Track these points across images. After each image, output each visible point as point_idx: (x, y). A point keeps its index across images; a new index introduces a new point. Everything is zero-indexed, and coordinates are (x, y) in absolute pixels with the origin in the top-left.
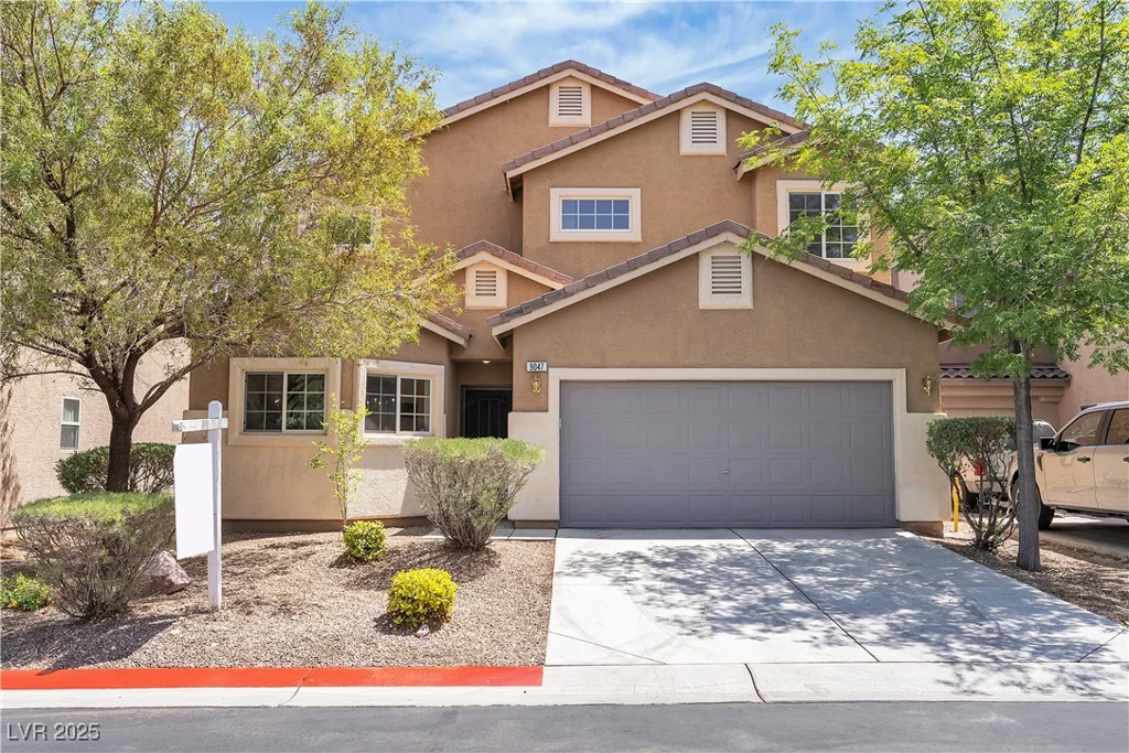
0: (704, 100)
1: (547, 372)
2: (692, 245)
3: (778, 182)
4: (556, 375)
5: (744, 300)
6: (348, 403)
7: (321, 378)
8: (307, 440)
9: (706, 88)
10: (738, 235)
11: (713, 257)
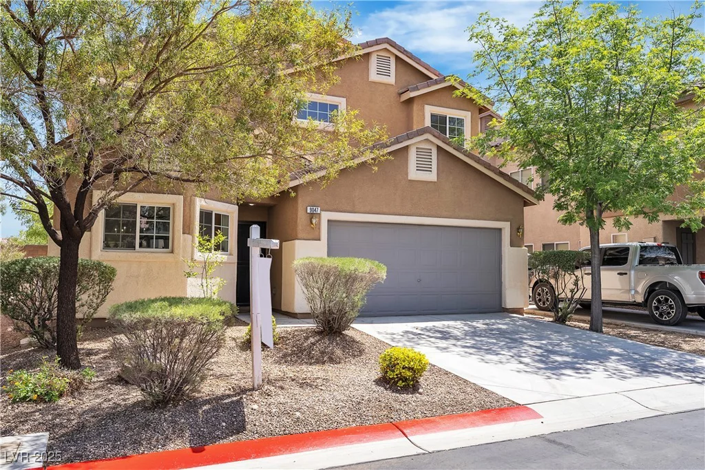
0: (386, 49)
1: (320, 214)
2: (409, 139)
3: (426, 106)
4: (326, 216)
5: (432, 176)
6: (187, 230)
7: (167, 210)
8: (154, 256)
9: (387, 41)
10: (434, 136)
11: (417, 148)
